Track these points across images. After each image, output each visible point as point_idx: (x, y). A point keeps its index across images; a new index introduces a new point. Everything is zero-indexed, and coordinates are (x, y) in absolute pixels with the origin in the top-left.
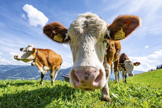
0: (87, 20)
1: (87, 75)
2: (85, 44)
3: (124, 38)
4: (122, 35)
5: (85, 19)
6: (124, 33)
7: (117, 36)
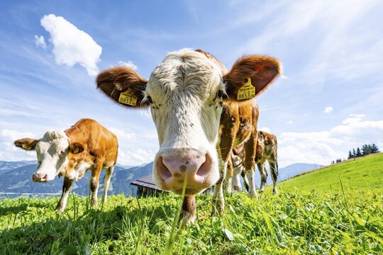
0: (183, 64)
1: (184, 164)
2: (180, 110)
4: (251, 91)
5: (178, 63)
6: (254, 88)
7: (242, 93)
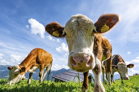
1: (82, 60)
3: (109, 30)
4: (107, 28)
6: (108, 26)
7: (103, 30)
